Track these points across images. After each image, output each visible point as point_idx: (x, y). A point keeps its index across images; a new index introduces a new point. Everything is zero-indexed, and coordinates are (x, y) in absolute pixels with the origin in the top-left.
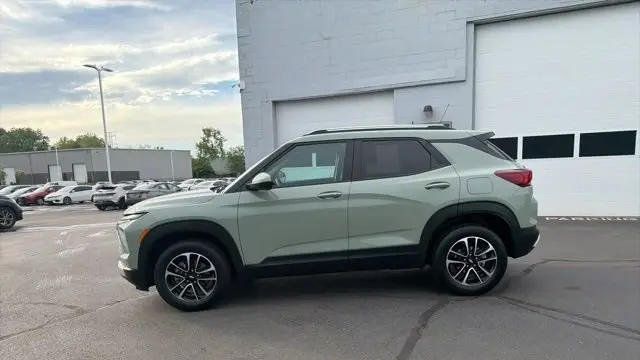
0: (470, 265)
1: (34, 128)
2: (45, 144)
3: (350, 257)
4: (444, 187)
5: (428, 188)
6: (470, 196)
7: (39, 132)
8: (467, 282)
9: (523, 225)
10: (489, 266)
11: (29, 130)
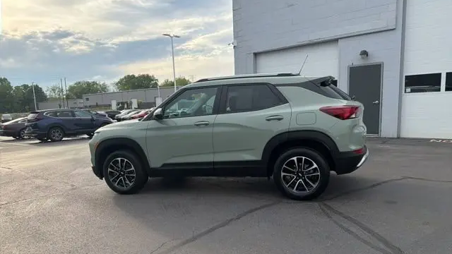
0: (300, 178)
1: (151, 75)
2: (156, 84)
3: (215, 167)
4: (279, 119)
5: (268, 120)
6: (298, 126)
7: (153, 76)
8: (297, 189)
9: (341, 149)
10: (314, 179)
11: (148, 76)
